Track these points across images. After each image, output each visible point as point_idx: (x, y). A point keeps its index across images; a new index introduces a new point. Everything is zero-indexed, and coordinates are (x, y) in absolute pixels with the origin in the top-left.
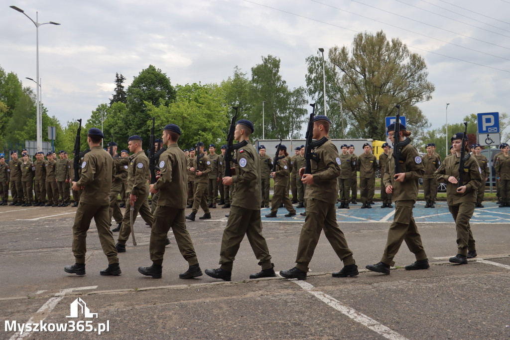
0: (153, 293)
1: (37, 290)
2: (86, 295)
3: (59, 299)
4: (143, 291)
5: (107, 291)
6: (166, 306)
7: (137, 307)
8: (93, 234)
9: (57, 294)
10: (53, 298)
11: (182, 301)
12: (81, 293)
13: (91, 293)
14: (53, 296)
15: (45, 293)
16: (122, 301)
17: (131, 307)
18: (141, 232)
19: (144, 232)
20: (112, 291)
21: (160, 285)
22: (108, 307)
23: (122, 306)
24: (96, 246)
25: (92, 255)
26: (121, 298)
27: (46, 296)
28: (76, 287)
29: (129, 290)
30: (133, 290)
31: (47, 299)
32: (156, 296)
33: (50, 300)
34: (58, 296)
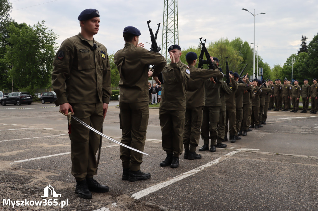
0: (284, 157)
1: (231, 147)
2: (251, 152)
3: (237, 152)
4: (280, 155)
5: (261, 152)
6: (287, 164)
7: (271, 162)
8: (270, 125)
9: (237, 150)
10: (235, 151)
11: (297, 163)
12: (249, 151)
13: (253, 152)
14: (235, 150)
15: (234, 148)
16: (266, 157)
17: (268, 161)
18: (297, 126)
19: (299, 126)
20: (264, 152)
21: (292, 154)
22: (257, 159)
23: (264, 160)
24: (269, 131)
25: (265, 135)
26: (266, 156)
27: (233, 150)
28: (249, 148)
29: (273, 153)
30: (275, 153)
31: (232, 151)
32: (285, 158)
33: (233, 152)
34: (238, 151)
